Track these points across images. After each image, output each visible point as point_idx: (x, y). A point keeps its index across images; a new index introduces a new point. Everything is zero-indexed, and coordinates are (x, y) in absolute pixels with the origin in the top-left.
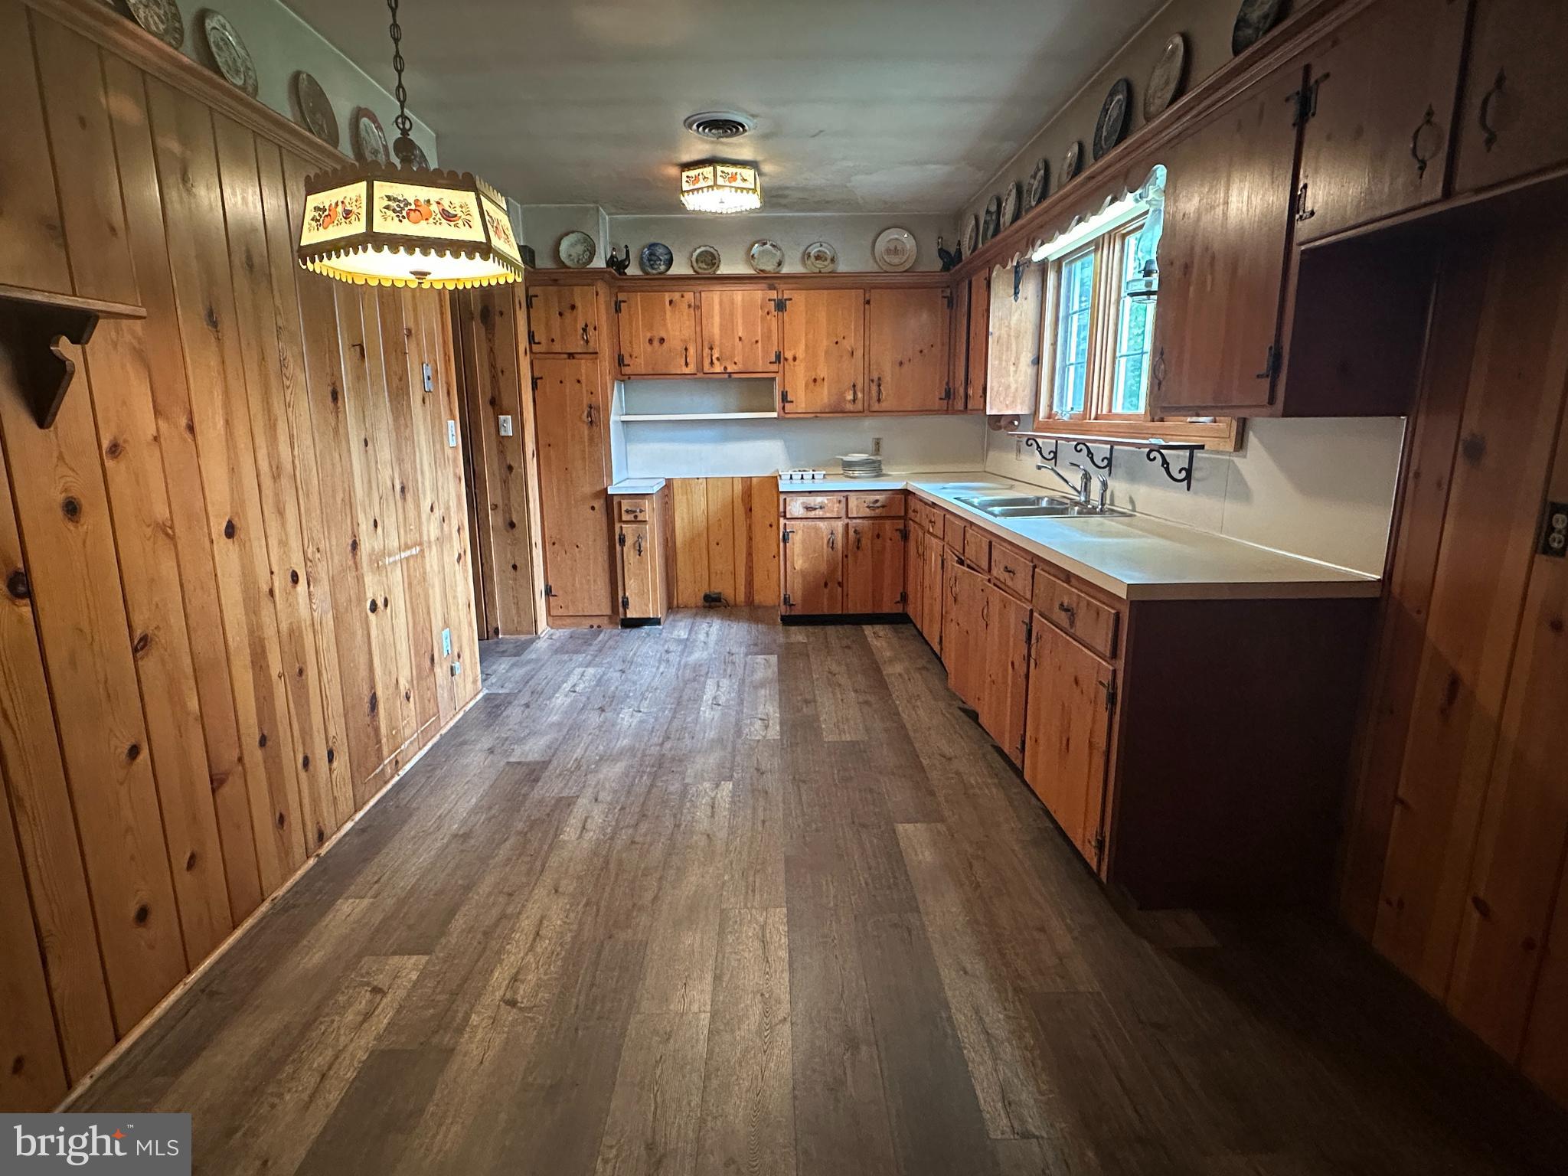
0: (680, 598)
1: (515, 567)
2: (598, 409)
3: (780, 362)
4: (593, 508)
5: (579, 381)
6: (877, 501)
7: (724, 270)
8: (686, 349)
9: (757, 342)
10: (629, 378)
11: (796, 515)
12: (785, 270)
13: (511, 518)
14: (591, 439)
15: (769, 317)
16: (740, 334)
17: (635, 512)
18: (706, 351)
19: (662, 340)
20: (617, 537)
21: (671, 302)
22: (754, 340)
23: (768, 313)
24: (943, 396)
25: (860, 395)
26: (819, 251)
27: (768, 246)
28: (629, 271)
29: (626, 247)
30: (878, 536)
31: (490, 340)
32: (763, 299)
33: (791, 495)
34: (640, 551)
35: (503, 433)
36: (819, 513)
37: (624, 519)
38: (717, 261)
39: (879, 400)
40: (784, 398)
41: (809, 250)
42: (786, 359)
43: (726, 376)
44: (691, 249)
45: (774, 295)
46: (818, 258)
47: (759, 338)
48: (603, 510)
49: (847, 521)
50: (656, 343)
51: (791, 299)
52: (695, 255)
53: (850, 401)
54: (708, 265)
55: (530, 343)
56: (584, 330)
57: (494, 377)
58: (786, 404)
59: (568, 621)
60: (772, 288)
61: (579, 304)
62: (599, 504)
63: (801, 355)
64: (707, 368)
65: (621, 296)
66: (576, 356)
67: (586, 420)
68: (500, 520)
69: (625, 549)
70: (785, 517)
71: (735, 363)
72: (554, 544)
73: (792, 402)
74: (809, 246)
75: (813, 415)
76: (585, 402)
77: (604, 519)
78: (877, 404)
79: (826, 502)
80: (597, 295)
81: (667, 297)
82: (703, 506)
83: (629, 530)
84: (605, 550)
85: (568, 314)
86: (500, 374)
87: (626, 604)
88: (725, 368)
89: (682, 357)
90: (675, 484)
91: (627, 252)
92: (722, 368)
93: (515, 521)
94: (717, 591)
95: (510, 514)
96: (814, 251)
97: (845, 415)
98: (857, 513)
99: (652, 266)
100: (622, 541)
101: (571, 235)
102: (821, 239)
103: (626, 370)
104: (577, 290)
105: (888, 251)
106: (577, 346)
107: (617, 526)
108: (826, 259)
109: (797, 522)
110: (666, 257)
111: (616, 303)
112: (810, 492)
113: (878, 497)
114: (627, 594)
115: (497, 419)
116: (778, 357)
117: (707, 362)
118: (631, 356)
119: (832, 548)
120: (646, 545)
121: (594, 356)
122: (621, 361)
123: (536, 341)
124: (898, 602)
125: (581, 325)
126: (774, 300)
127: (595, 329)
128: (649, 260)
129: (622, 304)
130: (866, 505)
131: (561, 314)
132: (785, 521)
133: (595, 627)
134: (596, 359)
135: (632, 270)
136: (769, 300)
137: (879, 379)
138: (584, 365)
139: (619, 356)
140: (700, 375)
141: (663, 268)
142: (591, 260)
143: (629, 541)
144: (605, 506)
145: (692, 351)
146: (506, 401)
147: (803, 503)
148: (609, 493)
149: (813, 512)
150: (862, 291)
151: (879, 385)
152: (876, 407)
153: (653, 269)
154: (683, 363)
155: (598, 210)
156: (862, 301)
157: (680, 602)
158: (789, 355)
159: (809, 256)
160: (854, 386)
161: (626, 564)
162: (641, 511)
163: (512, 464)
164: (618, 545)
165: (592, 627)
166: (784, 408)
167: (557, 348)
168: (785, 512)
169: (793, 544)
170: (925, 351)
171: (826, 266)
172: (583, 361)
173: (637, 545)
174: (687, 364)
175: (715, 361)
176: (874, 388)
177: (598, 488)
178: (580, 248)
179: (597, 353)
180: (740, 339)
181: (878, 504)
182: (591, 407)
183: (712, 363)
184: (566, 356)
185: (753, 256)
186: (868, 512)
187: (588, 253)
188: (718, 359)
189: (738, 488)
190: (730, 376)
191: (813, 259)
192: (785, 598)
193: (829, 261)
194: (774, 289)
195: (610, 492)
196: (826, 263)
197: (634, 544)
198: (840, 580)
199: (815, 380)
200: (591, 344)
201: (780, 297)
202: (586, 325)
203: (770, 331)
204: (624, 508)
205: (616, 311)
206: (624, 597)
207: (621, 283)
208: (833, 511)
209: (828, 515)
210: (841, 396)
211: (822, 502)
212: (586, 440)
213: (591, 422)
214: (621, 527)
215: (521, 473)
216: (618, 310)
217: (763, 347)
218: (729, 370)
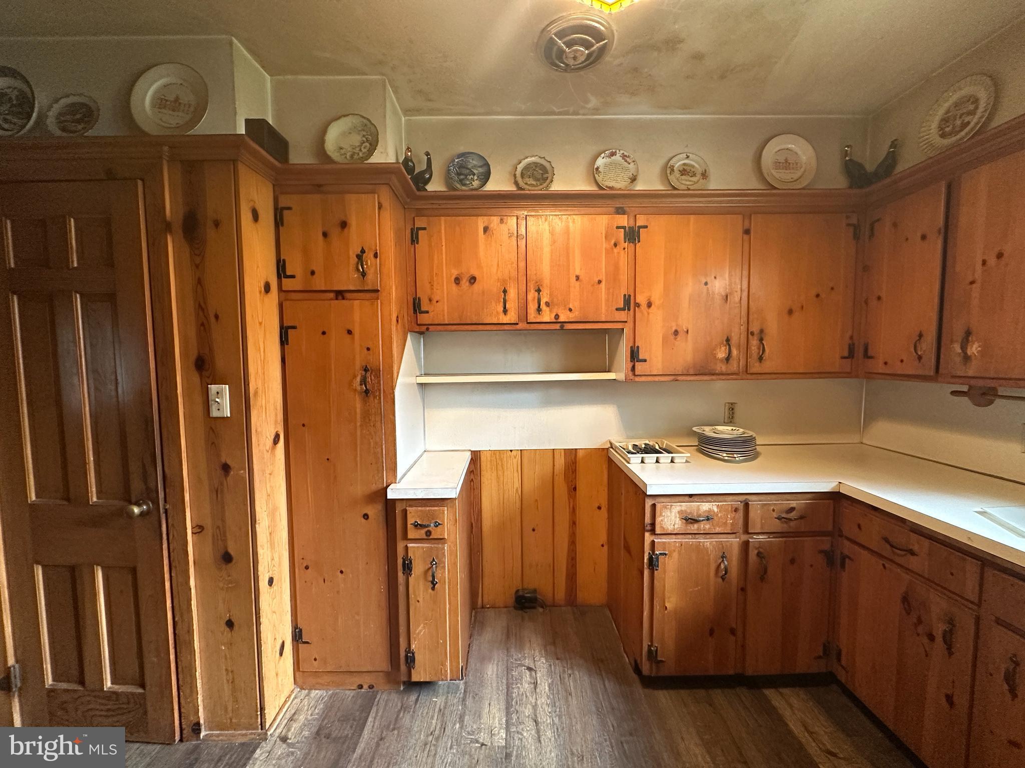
0: (485, 597)
1: (230, 624)
2: (377, 372)
3: (629, 310)
4: (366, 516)
5: (350, 332)
6: (792, 509)
7: (557, 186)
8: (505, 291)
9: (600, 282)
10: (428, 329)
11: (670, 528)
12: (640, 187)
13: (226, 547)
14: (366, 415)
15: (616, 250)
16: (578, 272)
17: (428, 526)
18: (532, 295)
19: (473, 280)
20: (400, 561)
21: (486, 229)
22: (596, 280)
23: (615, 245)
24: (846, 354)
25: (735, 352)
26: (684, 164)
27: (618, 158)
28: (430, 187)
29: (427, 154)
30: (792, 561)
31: (197, 266)
32: (608, 228)
33: (662, 500)
34: (434, 584)
35: (215, 413)
36: (705, 526)
37: (410, 536)
38: (549, 175)
39: (761, 359)
40: (634, 355)
41: (672, 162)
42: (638, 305)
43: (558, 326)
44: (515, 161)
45: (623, 220)
46: (683, 172)
47: (603, 277)
48: (382, 519)
49: (744, 537)
50: (465, 283)
51: (646, 227)
52: (520, 167)
53: (721, 360)
54: (537, 180)
55: (279, 277)
56: (359, 257)
57: (203, 324)
58: (637, 364)
59: (327, 679)
60: (620, 211)
61: (353, 222)
62: (375, 511)
63: (656, 300)
64: (532, 316)
65: (420, 222)
66: (348, 295)
67: (359, 388)
68: (208, 549)
69: (411, 580)
70: (653, 531)
71: (570, 310)
72: (307, 568)
73: (645, 361)
74: (671, 158)
75: (673, 377)
76: (358, 364)
77: (381, 534)
78: (757, 364)
79: (715, 509)
80: (380, 208)
81: (481, 222)
82: (517, 484)
83: (417, 550)
84: (383, 578)
85: (335, 232)
86: (213, 320)
87: (410, 660)
88: (557, 317)
89: (500, 302)
90: (484, 459)
91: (429, 161)
92: (553, 316)
93: (232, 551)
94: (531, 586)
95: (225, 541)
96: (678, 163)
97: (714, 377)
98: (762, 528)
99: (461, 182)
100: (408, 567)
101: (343, 120)
102: (686, 150)
103: (424, 319)
104: (351, 198)
105: (777, 165)
106: (347, 280)
107: (400, 546)
108: (694, 175)
109: (671, 540)
110: (481, 170)
111: (412, 230)
112: (691, 496)
113: (793, 504)
114: (413, 647)
115: (206, 392)
116: (627, 300)
117: (532, 307)
118: (430, 300)
119: (723, 578)
120: (444, 574)
121: (373, 295)
122: (416, 306)
123: (288, 273)
124: (820, 657)
125: (355, 250)
126: (624, 228)
127: (376, 256)
128: (458, 174)
129: (420, 232)
130: (775, 515)
131: (325, 235)
132: (652, 538)
133: (365, 686)
134: (378, 299)
135: (435, 186)
136: (618, 228)
137: (762, 331)
138: (358, 309)
139: (414, 299)
140: (521, 326)
141: (476, 183)
142: (371, 152)
143: (418, 568)
144: (383, 513)
145: (512, 294)
146: (221, 363)
147: (680, 512)
148: (389, 497)
149: (696, 526)
150: (742, 216)
151: (761, 340)
152: (756, 367)
153: (465, 185)
154: (501, 309)
155: (384, 86)
156: (741, 231)
157: (485, 600)
158: (641, 299)
159: (672, 170)
160: (728, 340)
161: (412, 602)
162: (437, 525)
163: (229, 462)
164: (400, 574)
165: (361, 687)
166: (633, 369)
167: (319, 283)
168: (653, 524)
169: (665, 572)
170: (823, 296)
171: (695, 183)
172: (357, 302)
173: (430, 573)
174: (505, 311)
175: (543, 306)
176: (754, 342)
177: (374, 487)
178: (356, 139)
179: (378, 291)
180: (578, 278)
181: (792, 515)
182: (366, 370)
183: (539, 310)
184: (332, 295)
185: (597, 169)
186: (777, 526)
187: (367, 144)
188: (547, 304)
189: (560, 462)
190: (562, 327)
191: (677, 174)
192: (650, 651)
193: (698, 176)
194: (624, 214)
195: (391, 495)
196: (694, 179)
197: (426, 572)
198: (734, 626)
199: (676, 333)
200: (370, 277)
201: (632, 223)
202: (363, 251)
203: (617, 267)
204: (411, 520)
205: (413, 242)
206: (409, 650)
207: (419, 205)
208: (725, 523)
209: (718, 530)
210: (710, 354)
211: (710, 511)
212: (358, 417)
213: (367, 392)
214: (406, 547)
215: (243, 478)
216: (414, 240)
217: (608, 289)
218: (562, 319)
